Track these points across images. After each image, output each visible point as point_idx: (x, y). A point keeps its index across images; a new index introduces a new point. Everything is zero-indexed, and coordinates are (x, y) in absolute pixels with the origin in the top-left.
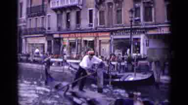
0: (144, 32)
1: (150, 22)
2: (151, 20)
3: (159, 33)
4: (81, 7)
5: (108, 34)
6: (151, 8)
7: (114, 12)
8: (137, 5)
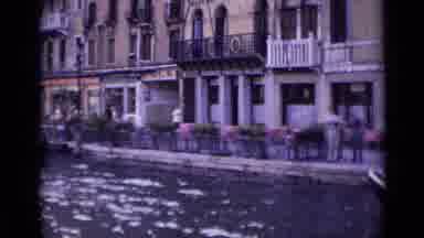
0: (139, 78)
1: (148, 61)
2: (149, 59)
3: (166, 78)
4: (65, 33)
5: (96, 80)
6: (150, 36)
7: (106, 43)
8: (134, 30)
